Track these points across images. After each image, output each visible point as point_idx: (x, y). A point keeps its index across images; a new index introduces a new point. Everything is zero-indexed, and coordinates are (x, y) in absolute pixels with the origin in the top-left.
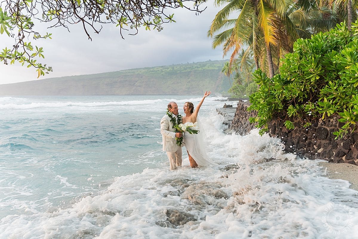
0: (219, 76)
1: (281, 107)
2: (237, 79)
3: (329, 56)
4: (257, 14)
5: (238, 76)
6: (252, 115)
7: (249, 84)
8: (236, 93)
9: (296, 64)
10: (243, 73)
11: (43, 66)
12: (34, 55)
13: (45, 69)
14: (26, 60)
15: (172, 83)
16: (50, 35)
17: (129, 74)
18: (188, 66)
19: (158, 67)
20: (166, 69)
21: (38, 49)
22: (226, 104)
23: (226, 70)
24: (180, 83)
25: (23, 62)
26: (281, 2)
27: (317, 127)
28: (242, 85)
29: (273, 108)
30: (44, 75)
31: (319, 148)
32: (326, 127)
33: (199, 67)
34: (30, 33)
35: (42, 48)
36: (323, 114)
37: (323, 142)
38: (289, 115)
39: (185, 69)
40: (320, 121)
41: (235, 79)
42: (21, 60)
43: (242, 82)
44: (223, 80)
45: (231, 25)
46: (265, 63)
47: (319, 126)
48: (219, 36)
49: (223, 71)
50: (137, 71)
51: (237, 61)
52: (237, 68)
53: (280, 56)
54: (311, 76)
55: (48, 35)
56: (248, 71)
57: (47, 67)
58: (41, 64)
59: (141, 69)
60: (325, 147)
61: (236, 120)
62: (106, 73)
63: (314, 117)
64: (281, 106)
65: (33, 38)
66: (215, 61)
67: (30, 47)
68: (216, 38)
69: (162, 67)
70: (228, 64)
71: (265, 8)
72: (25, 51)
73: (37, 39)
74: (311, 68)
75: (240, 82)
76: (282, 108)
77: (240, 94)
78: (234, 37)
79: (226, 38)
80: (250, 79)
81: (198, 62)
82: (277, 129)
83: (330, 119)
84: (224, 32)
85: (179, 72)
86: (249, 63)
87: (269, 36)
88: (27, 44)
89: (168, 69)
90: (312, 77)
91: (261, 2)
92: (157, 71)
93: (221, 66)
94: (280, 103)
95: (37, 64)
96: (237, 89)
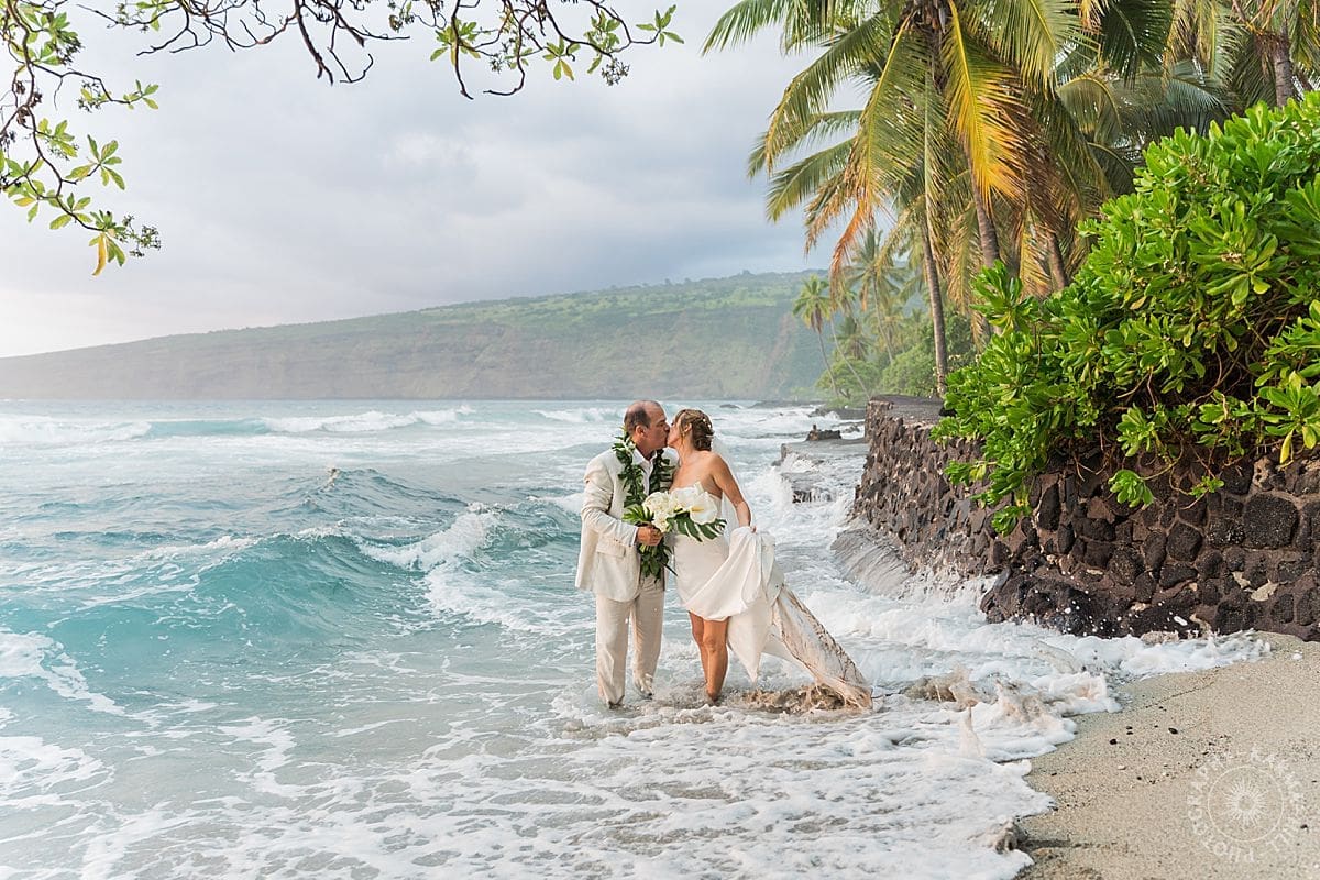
0: (781, 329)
1: (1091, 416)
2: (849, 340)
3: (1305, 196)
4: (941, 82)
5: (851, 327)
6: (946, 456)
7: (894, 358)
8: (847, 391)
9: (1163, 235)
10: (869, 316)
11: (120, 224)
12: (80, 173)
13: (128, 238)
14: (45, 195)
15: (609, 355)
16: (151, 89)
17: (454, 322)
18: (667, 295)
19: (558, 298)
20: (589, 306)
21: (99, 150)
22: (818, 428)
23: (808, 306)
24: (640, 354)
25: (33, 204)
26: (1037, 33)
27: (1248, 498)
28: (865, 360)
29: (1056, 422)
30: (121, 263)
31: (1257, 583)
32: (1286, 496)
33: (709, 298)
34: (61, 76)
35: (113, 146)
36: (1285, 437)
37: (1276, 557)
38: (1126, 446)
39: (658, 306)
40: (1259, 471)
41: (839, 338)
42: (25, 194)
43: (866, 351)
44: (796, 347)
45: (834, 135)
46: (965, 268)
47: (1254, 491)
48: (792, 172)
49: (798, 309)
50: (484, 312)
51: (847, 274)
52: (849, 299)
53: (1024, 245)
54: (1232, 281)
55: (143, 90)
56: (890, 310)
57: (136, 227)
58: (108, 213)
59: (496, 302)
60: (1283, 577)
61: (872, 483)
62: (371, 319)
63: (1234, 458)
64: (1088, 416)
65: (78, 104)
66: (763, 276)
67: (60, 138)
68: (782, 180)
69: (574, 296)
70: (815, 284)
71: (972, 60)
72: (41, 155)
73: (93, 109)
74: (1230, 247)
75: (858, 350)
76: (1095, 421)
77: (861, 393)
78: (858, 167)
79: (816, 180)
80: (896, 341)
81: (702, 281)
82: (1064, 509)
83: (1304, 462)
84: (808, 160)
85: (635, 315)
86: (893, 282)
87: (987, 162)
88: (52, 128)
89: (597, 303)
90: (1236, 285)
91: (955, 37)
92: (554, 311)
93: (788, 292)
94: (1086, 401)
95: (94, 215)
96: (850, 377)
